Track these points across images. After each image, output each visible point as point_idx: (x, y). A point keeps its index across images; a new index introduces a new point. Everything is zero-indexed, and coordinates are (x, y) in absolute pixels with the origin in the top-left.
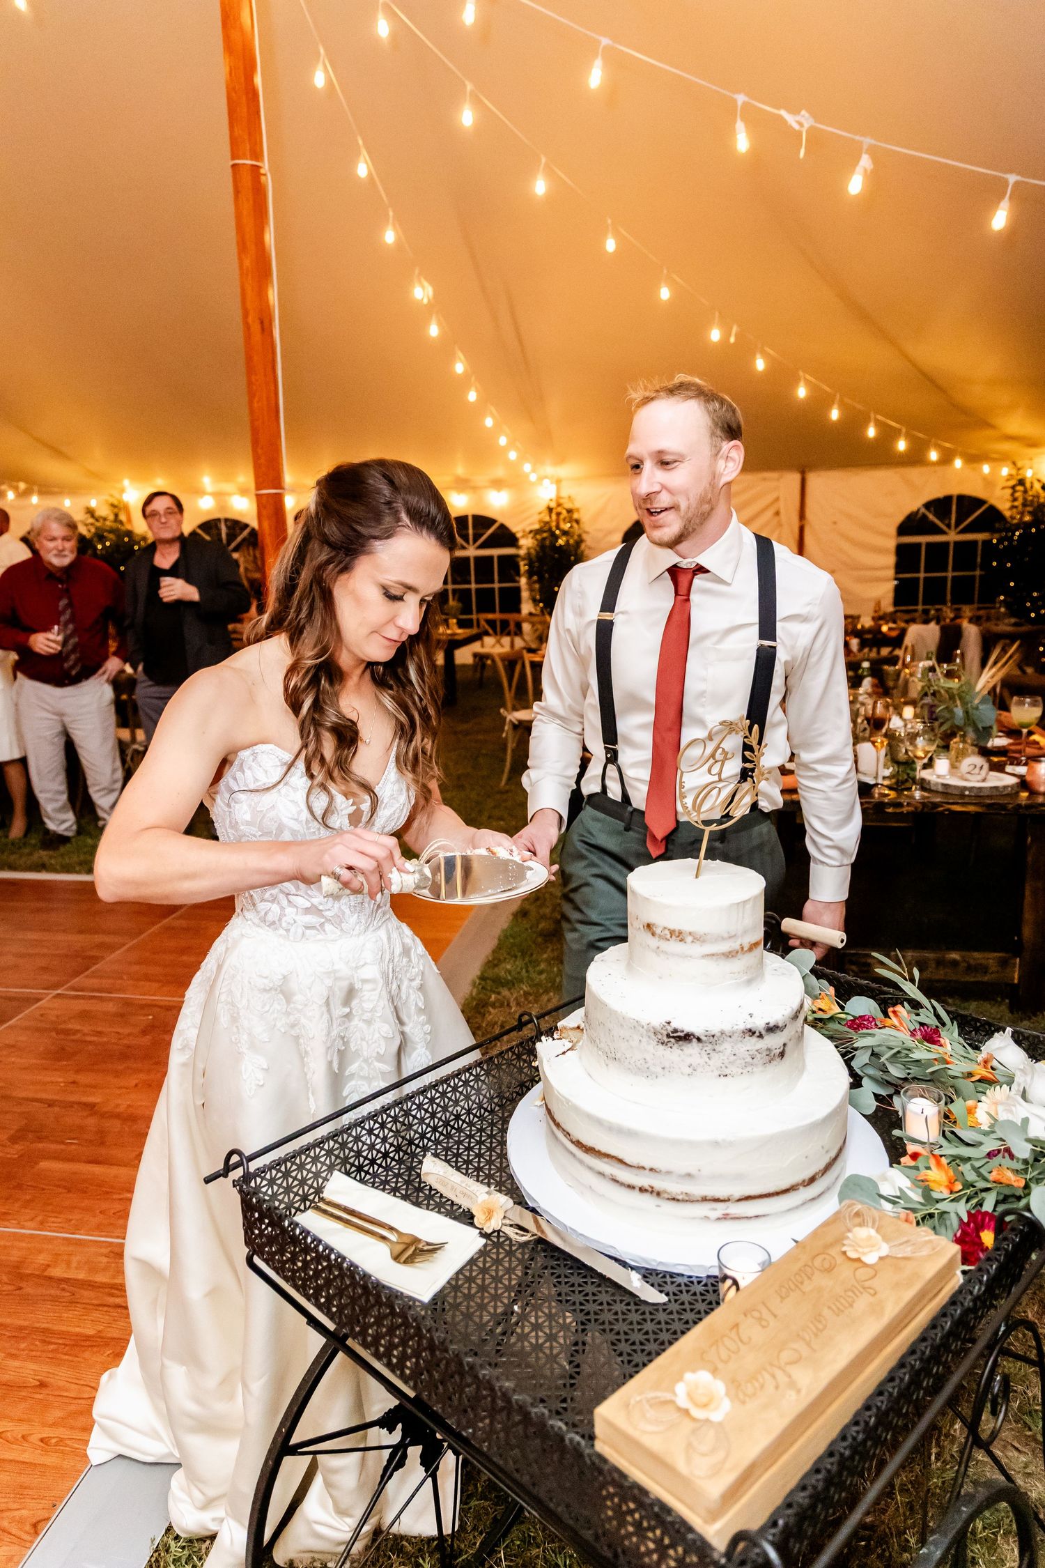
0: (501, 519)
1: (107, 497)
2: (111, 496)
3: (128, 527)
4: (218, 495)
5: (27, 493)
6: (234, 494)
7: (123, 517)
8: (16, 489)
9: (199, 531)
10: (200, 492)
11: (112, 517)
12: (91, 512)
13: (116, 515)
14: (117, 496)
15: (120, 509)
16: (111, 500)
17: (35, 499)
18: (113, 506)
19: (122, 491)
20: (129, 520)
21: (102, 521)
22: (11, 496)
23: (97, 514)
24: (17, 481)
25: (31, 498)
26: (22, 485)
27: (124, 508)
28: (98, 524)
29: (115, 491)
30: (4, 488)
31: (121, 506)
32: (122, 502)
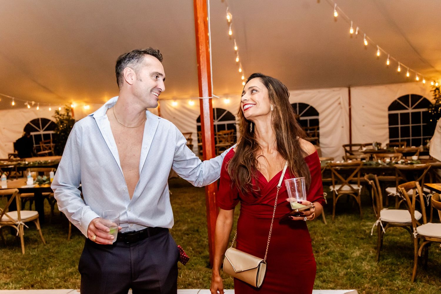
0: (228, 109)
1: (65, 106)
2: (66, 106)
3: (73, 118)
5: (35, 105)
7: (70, 114)
8: (30, 104)
11: (66, 114)
12: (57, 112)
13: (68, 113)
14: (69, 106)
15: (70, 111)
16: (66, 107)
17: (38, 108)
18: (67, 110)
19: (71, 104)
20: (73, 115)
21: (62, 116)
22: (29, 107)
23: (60, 113)
24: (31, 101)
25: (36, 108)
26: (33, 103)
27: (72, 110)
28: (60, 117)
29: (67, 104)
30: (26, 104)
31: (70, 109)
32: (71, 108)
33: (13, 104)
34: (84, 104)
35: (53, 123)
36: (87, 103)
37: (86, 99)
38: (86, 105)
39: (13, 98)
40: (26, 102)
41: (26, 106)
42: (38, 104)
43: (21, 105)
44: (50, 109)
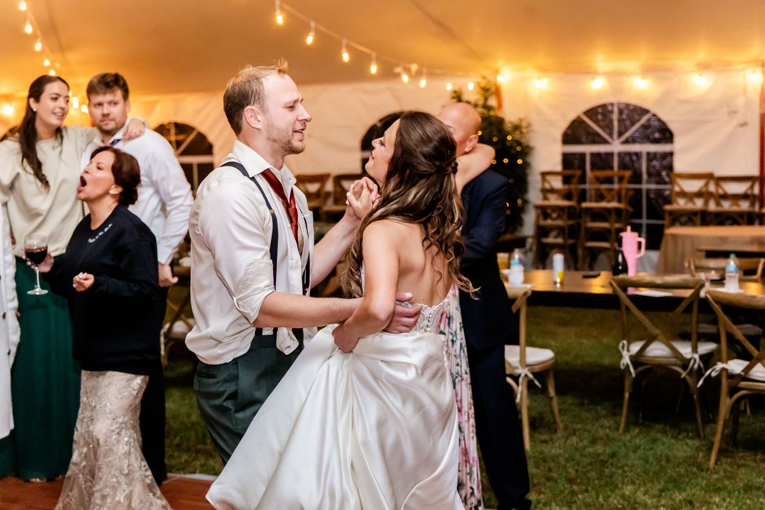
1: (480, 80)
2: (484, 78)
3: (500, 115)
4: (613, 75)
5: (419, 74)
6: (634, 74)
7: (492, 102)
8: (408, 71)
9: (586, 119)
10: (591, 72)
11: (481, 102)
12: (458, 96)
13: (486, 99)
14: (490, 77)
15: (492, 94)
16: (483, 83)
17: (423, 83)
18: (485, 89)
19: (496, 72)
20: (500, 105)
22: (405, 78)
23: (466, 96)
24: (411, 62)
25: (419, 81)
26: (414, 67)
27: (497, 92)
29: (487, 73)
30: (398, 70)
31: (493, 89)
32: (495, 84)
33: (374, 69)
34: (537, 74)
36: (544, 70)
37: (542, 60)
38: (539, 78)
39: (374, 54)
40: (398, 65)
41: (398, 76)
42: (425, 70)
43: (388, 73)
44: (449, 87)
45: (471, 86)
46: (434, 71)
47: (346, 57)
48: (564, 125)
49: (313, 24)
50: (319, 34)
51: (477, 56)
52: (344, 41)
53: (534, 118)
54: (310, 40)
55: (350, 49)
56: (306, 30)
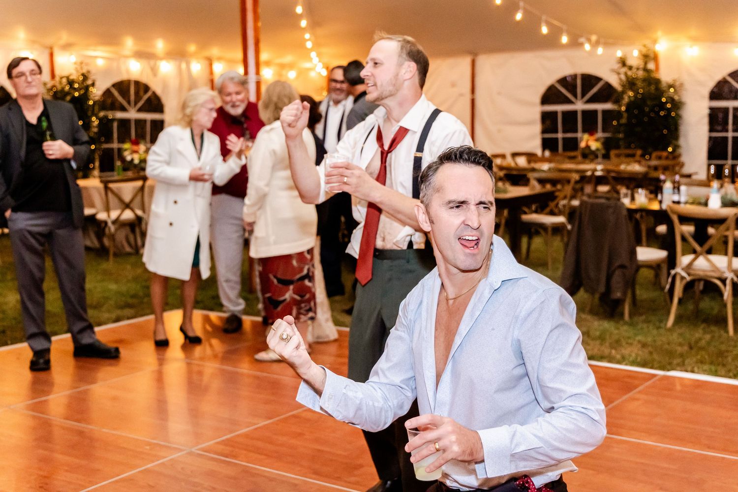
1: (642, 48)
2: (645, 46)
3: (658, 76)
5: (597, 43)
7: (651, 66)
8: (589, 40)
9: (730, 79)
11: (642, 66)
12: (623, 62)
13: (646, 63)
14: (650, 46)
15: (651, 59)
16: (644, 51)
17: (600, 50)
18: (645, 56)
19: (655, 42)
20: (657, 69)
21: (634, 70)
22: (587, 47)
23: (630, 62)
24: (591, 33)
25: (597, 49)
26: (594, 38)
27: (655, 58)
28: (629, 73)
29: (648, 42)
30: (582, 40)
31: (652, 55)
32: (654, 52)
33: (565, 39)
35: (608, 86)
36: (695, 40)
37: (693, 32)
38: (691, 47)
39: (565, 27)
40: (581, 36)
41: (582, 45)
42: (602, 40)
43: (575, 43)
44: (619, 54)
45: (636, 53)
46: (608, 41)
47: (545, 30)
48: (711, 84)
49: (521, 4)
50: (526, 13)
51: (641, 29)
52: (544, 17)
53: (686, 79)
54: (519, 16)
55: (549, 24)
56: (516, 9)
